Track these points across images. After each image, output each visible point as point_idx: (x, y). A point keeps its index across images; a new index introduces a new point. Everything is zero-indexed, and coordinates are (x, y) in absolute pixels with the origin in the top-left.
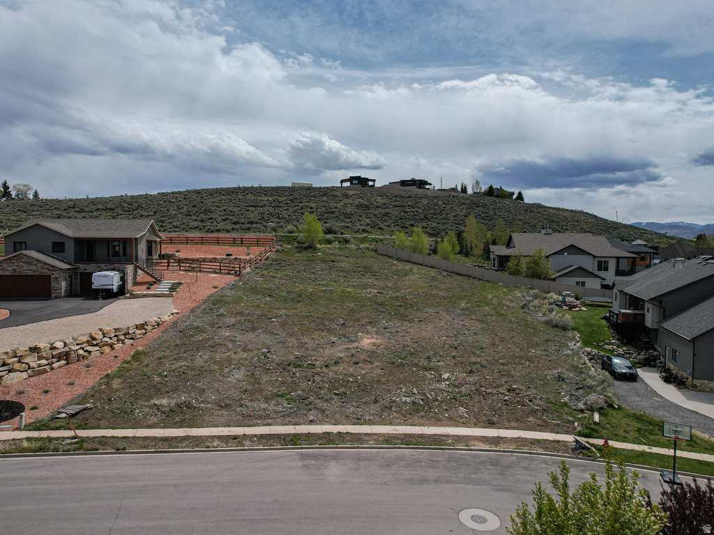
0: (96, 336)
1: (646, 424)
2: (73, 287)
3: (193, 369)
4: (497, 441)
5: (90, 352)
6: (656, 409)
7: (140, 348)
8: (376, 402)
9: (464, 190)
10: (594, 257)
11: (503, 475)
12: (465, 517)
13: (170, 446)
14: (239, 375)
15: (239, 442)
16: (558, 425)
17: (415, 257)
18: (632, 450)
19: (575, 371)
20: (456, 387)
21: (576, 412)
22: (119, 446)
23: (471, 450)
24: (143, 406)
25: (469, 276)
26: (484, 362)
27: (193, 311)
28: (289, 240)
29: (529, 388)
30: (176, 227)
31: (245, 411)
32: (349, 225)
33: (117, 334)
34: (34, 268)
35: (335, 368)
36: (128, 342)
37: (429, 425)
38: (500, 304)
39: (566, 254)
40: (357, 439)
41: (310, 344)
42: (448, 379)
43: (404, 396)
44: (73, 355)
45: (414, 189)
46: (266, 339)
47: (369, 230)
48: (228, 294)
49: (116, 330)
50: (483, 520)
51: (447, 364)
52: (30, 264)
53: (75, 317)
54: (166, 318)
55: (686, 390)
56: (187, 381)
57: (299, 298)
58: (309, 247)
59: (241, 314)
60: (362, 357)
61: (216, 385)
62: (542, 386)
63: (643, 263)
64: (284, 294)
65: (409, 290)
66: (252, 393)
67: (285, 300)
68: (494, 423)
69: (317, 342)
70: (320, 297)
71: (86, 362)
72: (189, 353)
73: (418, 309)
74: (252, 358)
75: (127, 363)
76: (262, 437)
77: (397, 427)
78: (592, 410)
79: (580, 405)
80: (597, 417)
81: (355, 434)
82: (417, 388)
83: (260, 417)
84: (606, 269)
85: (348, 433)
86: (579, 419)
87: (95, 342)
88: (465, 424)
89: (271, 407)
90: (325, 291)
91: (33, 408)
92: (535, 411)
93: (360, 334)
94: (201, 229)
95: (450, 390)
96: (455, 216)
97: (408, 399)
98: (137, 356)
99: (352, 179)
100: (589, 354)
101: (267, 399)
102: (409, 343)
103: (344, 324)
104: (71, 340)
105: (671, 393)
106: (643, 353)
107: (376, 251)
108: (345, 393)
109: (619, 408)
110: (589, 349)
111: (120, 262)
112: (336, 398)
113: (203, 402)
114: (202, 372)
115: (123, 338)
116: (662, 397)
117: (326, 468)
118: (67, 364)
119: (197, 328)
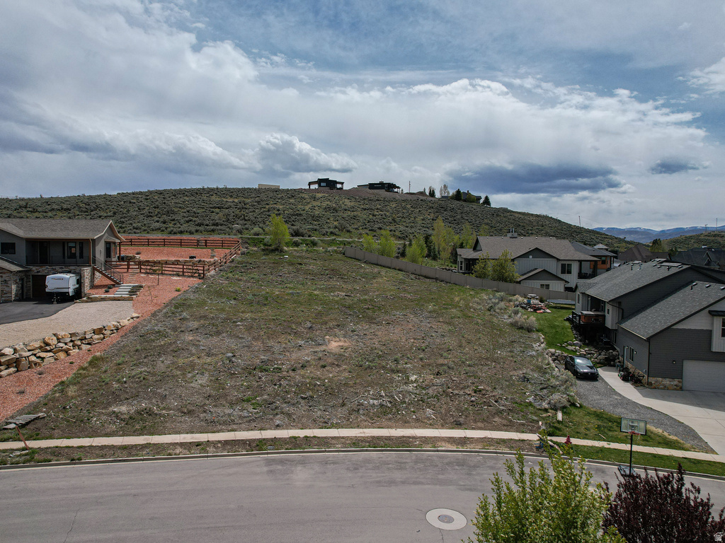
0: (50, 342)
1: (606, 421)
2: (25, 290)
3: (154, 375)
4: (463, 441)
5: (43, 359)
6: (615, 406)
7: (98, 354)
8: (343, 405)
9: (432, 194)
10: (558, 260)
11: (470, 474)
12: (432, 517)
13: (130, 455)
14: (203, 380)
15: (203, 449)
16: (523, 425)
17: (384, 260)
18: (592, 447)
19: (539, 372)
20: (423, 389)
21: (541, 412)
22: (74, 457)
23: (438, 451)
24: (100, 413)
25: (436, 279)
26: (451, 364)
27: (154, 315)
28: (255, 242)
29: (495, 388)
30: (137, 229)
31: (209, 417)
32: (317, 227)
33: (73, 339)
35: (302, 372)
36: (85, 347)
37: (396, 427)
38: (467, 306)
39: (531, 257)
40: (324, 443)
41: (277, 348)
42: (416, 381)
43: (372, 399)
44: (24, 362)
45: (383, 193)
46: (231, 343)
47: (337, 233)
48: (192, 297)
49: (72, 335)
50: (449, 520)
51: (415, 367)
53: (27, 322)
54: (125, 322)
55: (642, 388)
56: (148, 388)
57: (265, 301)
58: (276, 249)
59: (205, 317)
60: (330, 360)
61: (178, 391)
62: (508, 386)
63: (604, 266)
64: (250, 297)
65: (377, 293)
66: (217, 399)
67: (251, 303)
68: (460, 424)
69: (284, 345)
70: (287, 300)
71: (39, 369)
72: (150, 358)
73: (386, 312)
74: (217, 363)
75: (84, 369)
76: (226, 443)
77: (365, 430)
78: (555, 409)
79: (545, 405)
80: (560, 416)
81: (322, 438)
82: (385, 390)
83: (225, 423)
84: (569, 272)
85: (315, 437)
86: (543, 419)
87: (48, 348)
88: (432, 426)
89: (236, 412)
90: (292, 294)
92: (501, 412)
93: (327, 337)
94: (163, 231)
95: (418, 392)
96: (423, 220)
97: (376, 402)
98: (94, 362)
99: (320, 181)
100: (553, 355)
101: (232, 405)
102: (377, 345)
103: (311, 327)
104: (22, 346)
105: (628, 391)
106: (603, 353)
107: (344, 254)
108: (312, 397)
109: (581, 406)
110: (553, 350)
111: (76, 264)
112: (302, 401)
113: (164, 409)
114: (164, 378)
115: (79, 343)
116: (620, 395)
117: (292, 472)
118: (18, 371)
119: (159, 332)
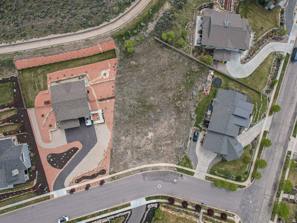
6: (192, 155)
7: (111, 149)
15: (135, 172)
27: (113, 130)
36: (108, 148)
40: (149, 169)
42: (163, 149)
48: (117, 116)
51: (164, 144)
54: (110, 137)
55: (201, 147)
64: (130, 112)
67: (131, 116)
77: (154, 164)
85: (147, 167)
86: (178, 161)
90: (140, 106)
91: (107, 170)
93: (149, 132)
95: (163, 153)
103: (145, 128)
109: (186, 156)
119: (117, 138)
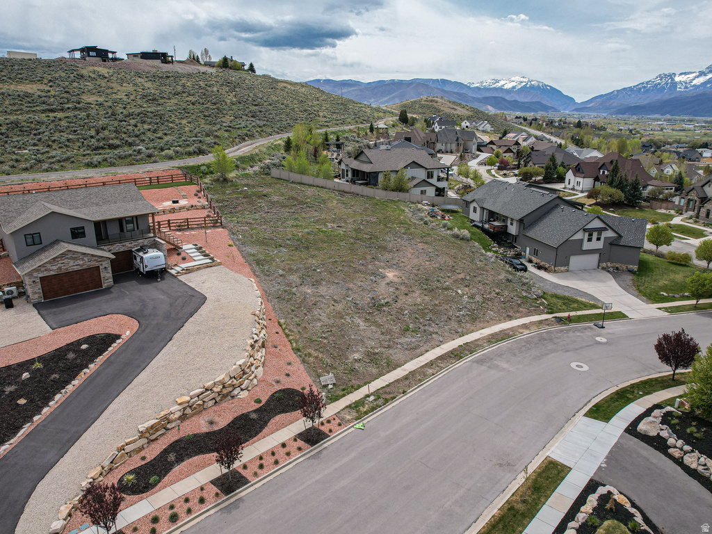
1: (561, 299)
3: (331, 327)
5: (265, 335)
8: (450, 319)
10: (426, 169)
14: (360, 322)
16: (536, 310)
20: (472, 298)
21: (536, 301)
27: (256, 275)
31: (404, 346)
34: (81, 263)
36: (264, 318)
40: (477, 345)
41: (365, 286)
42: (463, 294)
43: (457, 311)
48: (252, 251)
51: (451, 283)
52: (75, 259)
53: (206, 307)
54: (257, 288)
57: (303, 244)
59: (292, 270)
60: (403, 289)
62: (506, 287)
64: (288, 242)
66: (390, 333)
67: (297, 249)
68: (511, 317)
69: (366, 283)
75: (288, 334)
78: (540, 298)
79: (533, 296)
80: (545, 301)
81: (471, 342)
85: (467, 343)
86: (540, 305)
90: (310, 233)
93: (380, 270)
95: (472, 301)
97: (462, 313)
98: (287, 328)
102: (415, 271)
103: (362, 264)
109: (544, 293)
113: (373, 348)
118: (266, 349)
119: (285, 291)
